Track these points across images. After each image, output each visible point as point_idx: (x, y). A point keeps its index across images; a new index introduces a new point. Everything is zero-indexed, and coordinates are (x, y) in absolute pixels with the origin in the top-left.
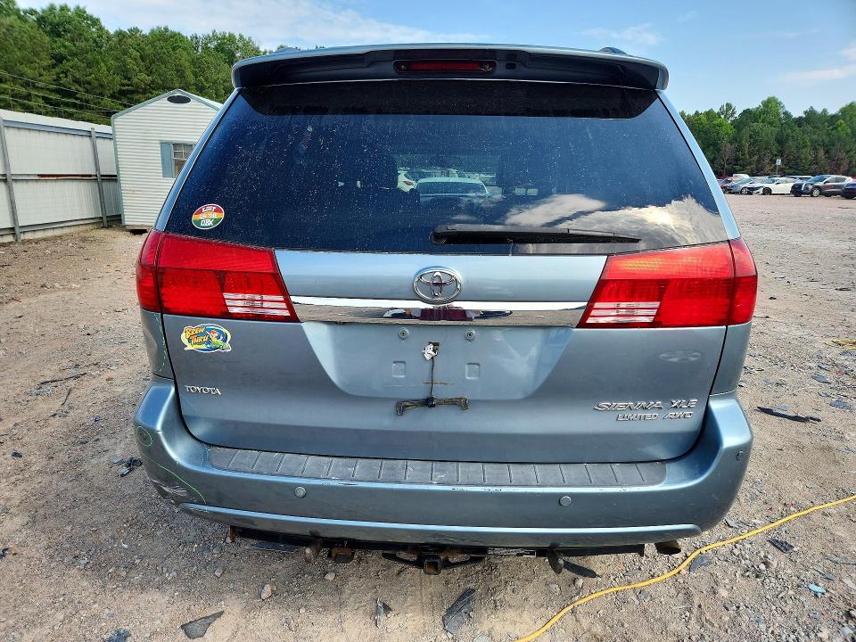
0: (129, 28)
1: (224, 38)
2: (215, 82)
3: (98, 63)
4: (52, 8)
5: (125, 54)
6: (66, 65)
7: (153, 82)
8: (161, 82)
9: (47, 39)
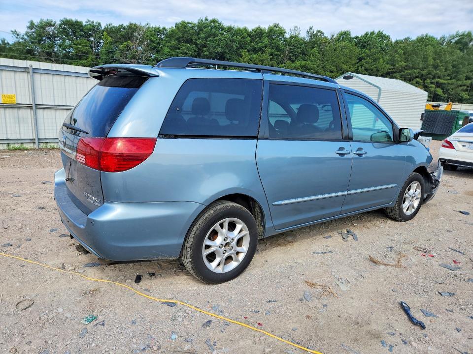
0: (405, 38)
1: (463, 35)
2: (446, 62)
3: (379, 59)
4: (366, 34)
5: (395, 52)
6: (363, 62)
7: (406, 66)
8: (411, 65)
9: (358, 50)
